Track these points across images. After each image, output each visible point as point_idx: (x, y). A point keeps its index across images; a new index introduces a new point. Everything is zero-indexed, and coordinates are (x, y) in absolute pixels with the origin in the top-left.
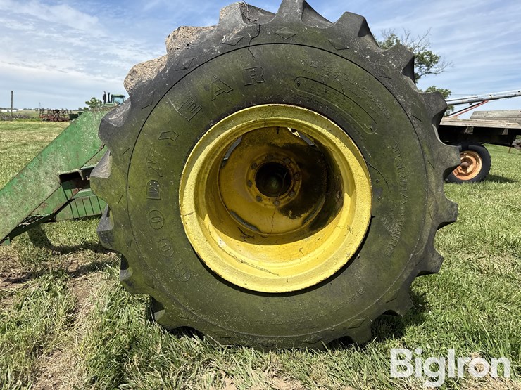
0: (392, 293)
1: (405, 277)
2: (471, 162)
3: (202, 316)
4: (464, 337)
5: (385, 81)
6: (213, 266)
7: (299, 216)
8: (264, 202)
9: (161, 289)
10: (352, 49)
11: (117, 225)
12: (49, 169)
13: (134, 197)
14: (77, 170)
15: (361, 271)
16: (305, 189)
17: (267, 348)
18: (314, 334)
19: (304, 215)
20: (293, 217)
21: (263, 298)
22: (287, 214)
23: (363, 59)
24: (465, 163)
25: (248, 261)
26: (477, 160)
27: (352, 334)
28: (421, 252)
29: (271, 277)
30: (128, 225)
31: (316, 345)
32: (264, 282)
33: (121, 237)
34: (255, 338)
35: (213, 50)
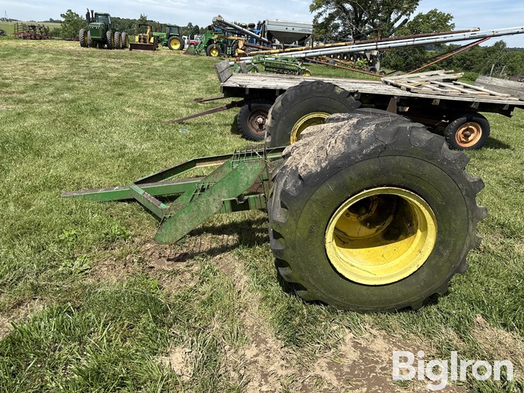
0: (438, 285)
1: (447, 277)
2: (472, 131)
3: (330, 296)
4: (472, 304)
5: (453, 177)
6: (340, 271)
7: (374, 227)
8: (351, 217)
9: (308, 281)
10: (437, 159)
11: (287, 247)
12: (217, 197)
13: (300, 234)
14: (234, 198)
15: (424, 274)
16: (379, 209)
17: (363, 312)
18: (393, 305)
19: (378, 227)
20: (370, 227)
21: (366, 287)
22: (366, 226)
23: (442, 164)
24: (468, 132)
25: (356, 265)
26: (478, 130)
27: (413, 306)
28: (458, 264)
29: (372, 276)
30: (294, 248)
31: (393, 311)
32: (368, 279)
33: (288, 253)
34: (358, 307)
35: (357, 158)
